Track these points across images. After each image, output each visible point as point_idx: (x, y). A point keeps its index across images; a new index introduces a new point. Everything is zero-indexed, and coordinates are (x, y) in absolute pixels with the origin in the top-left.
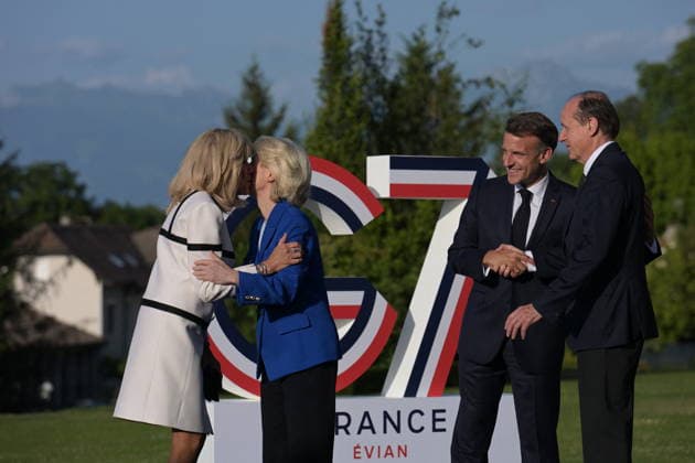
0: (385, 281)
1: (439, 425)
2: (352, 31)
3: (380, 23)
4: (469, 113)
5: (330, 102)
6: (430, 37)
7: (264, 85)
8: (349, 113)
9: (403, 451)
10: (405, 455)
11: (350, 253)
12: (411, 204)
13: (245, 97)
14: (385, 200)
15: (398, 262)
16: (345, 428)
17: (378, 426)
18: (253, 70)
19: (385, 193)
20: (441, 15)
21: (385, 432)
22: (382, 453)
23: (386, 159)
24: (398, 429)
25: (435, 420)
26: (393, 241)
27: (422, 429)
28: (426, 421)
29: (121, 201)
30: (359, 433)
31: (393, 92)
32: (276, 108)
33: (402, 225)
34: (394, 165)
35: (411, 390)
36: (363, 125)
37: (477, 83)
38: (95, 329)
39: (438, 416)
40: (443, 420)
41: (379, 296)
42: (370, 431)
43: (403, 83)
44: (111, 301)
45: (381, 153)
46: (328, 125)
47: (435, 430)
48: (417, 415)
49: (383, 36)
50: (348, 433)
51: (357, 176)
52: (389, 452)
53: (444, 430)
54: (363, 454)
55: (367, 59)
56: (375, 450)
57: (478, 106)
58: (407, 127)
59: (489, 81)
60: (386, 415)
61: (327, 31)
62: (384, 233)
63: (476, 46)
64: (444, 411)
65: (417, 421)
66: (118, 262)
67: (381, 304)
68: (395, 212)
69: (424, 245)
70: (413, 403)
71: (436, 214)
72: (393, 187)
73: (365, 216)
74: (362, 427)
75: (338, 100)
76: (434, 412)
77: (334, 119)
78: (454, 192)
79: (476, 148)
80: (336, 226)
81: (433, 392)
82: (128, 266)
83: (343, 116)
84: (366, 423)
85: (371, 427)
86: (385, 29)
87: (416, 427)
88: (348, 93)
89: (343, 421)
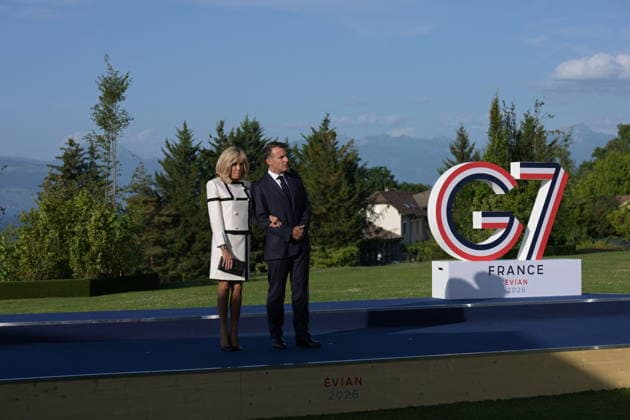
0: (516, 213)
1: (540, 271)
2: (502, 113)
3: (513, 109)
4: (550, 145)
5: (493, 141)
6: (532, 114)
7: (465, 135)
8: (501, 145)
10: (526, 283)
11: (501, 202)
12: (526, 181)
13: (458, 139)
14: (517, 180)
15: (521, 206)
16: (502, 272)
17: (515, 271)
18: (462, 128)
19: (518, 177)
20: (536, 105)
21: (518, 274)
22: (517, 283)
23: (518, 163)
24: (523, 273)
25: (538, 269)
26: (519, 197)
27: (533, 273)
28: (535, 270)
29: (409, 182)
30: (508, 274)
31: (518, 136)
32: (471, 144)
33: (522, 191)
34: (522, 166)
35: (529, 257)
36: (507, 151)
37: (553, 132)
38: (399, 233)
39: (540, 268)
40: (542, 269)
41: (516, 220)
42: (512, 274)
43: (523, 132)
44: (405, 222)
45: (516, 161)
46: (492, 150)
47: (538, 273)
48: (531, 267)
49: (514, 114)
50: (503, 275)
51: (507, 170)
52: (520, 282)
53: (542, 274)
54: (509, 283)
55: (508, 124)
56: (514, 282)
57: (553, 143)
58: (524, 151)
59: (557, 131)
60: (519, 267)
61: (492, 112)
62: (515, 194)
63: (552, 117)
64: (542, 266)
65: (531, 270)
66: (408, 206)
67: (516, 222)
68: (519, 186)
69: (533, 199)
70: (529, 262)
71: (538, 186)
72: (522, 175)
73: (510, 187)
74: (509, 272)
75: (497, 141)
76: (538, 266)
77: (494, 148)
78: (547, 177)
79: (552, 160)
80: (498, 191)
81: (537, 258)
82: (411, 208)
83: (498, 146)
84: (511, 271)
85: (513, 272)
86: (514, 112)
87: (531, 272)
88: (500, 138)
89: (501, 269)
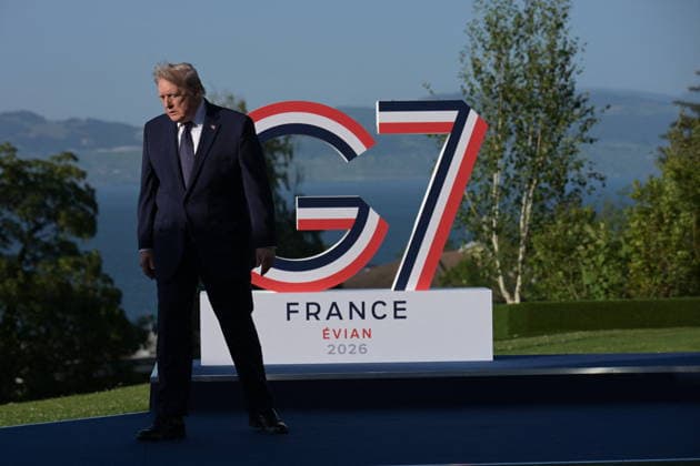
1: (399, 313)
9: (367, 333)
10: (369, 336)
16: (315, 315)
17: (345, 311)
21: (351, 318)
22: (349, 335)
24: (363, 316)
25: (396, 309)
27: (385, 316)
28: (389, 310)
30: (328, 318)
39: (399, 306)
40: (404, 309)
42: (337, 317)
47: (396, 317)
48: (380, 305)
50: (317, 318)
52: (355, 334)
53: (404, 317)
54: (332, 335)
56: (343, 333)
60: (352, 305)
64: (404, 302)
65: (380, 310)
70: (376, 296)
74: (330, 314)
76: (396, 303)
84: (334, 311)
85: (339, 314)
87: (378, 315)
89: (313, 309)
